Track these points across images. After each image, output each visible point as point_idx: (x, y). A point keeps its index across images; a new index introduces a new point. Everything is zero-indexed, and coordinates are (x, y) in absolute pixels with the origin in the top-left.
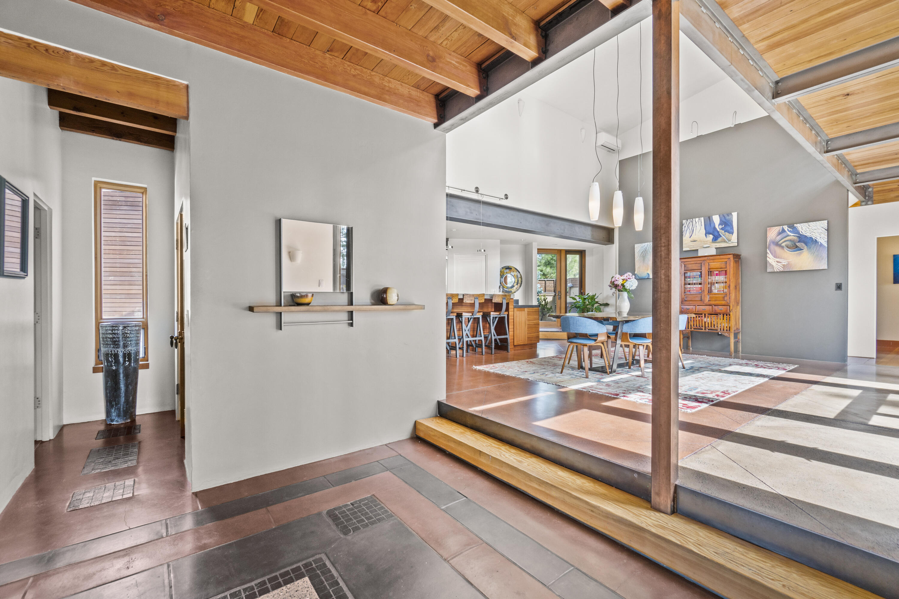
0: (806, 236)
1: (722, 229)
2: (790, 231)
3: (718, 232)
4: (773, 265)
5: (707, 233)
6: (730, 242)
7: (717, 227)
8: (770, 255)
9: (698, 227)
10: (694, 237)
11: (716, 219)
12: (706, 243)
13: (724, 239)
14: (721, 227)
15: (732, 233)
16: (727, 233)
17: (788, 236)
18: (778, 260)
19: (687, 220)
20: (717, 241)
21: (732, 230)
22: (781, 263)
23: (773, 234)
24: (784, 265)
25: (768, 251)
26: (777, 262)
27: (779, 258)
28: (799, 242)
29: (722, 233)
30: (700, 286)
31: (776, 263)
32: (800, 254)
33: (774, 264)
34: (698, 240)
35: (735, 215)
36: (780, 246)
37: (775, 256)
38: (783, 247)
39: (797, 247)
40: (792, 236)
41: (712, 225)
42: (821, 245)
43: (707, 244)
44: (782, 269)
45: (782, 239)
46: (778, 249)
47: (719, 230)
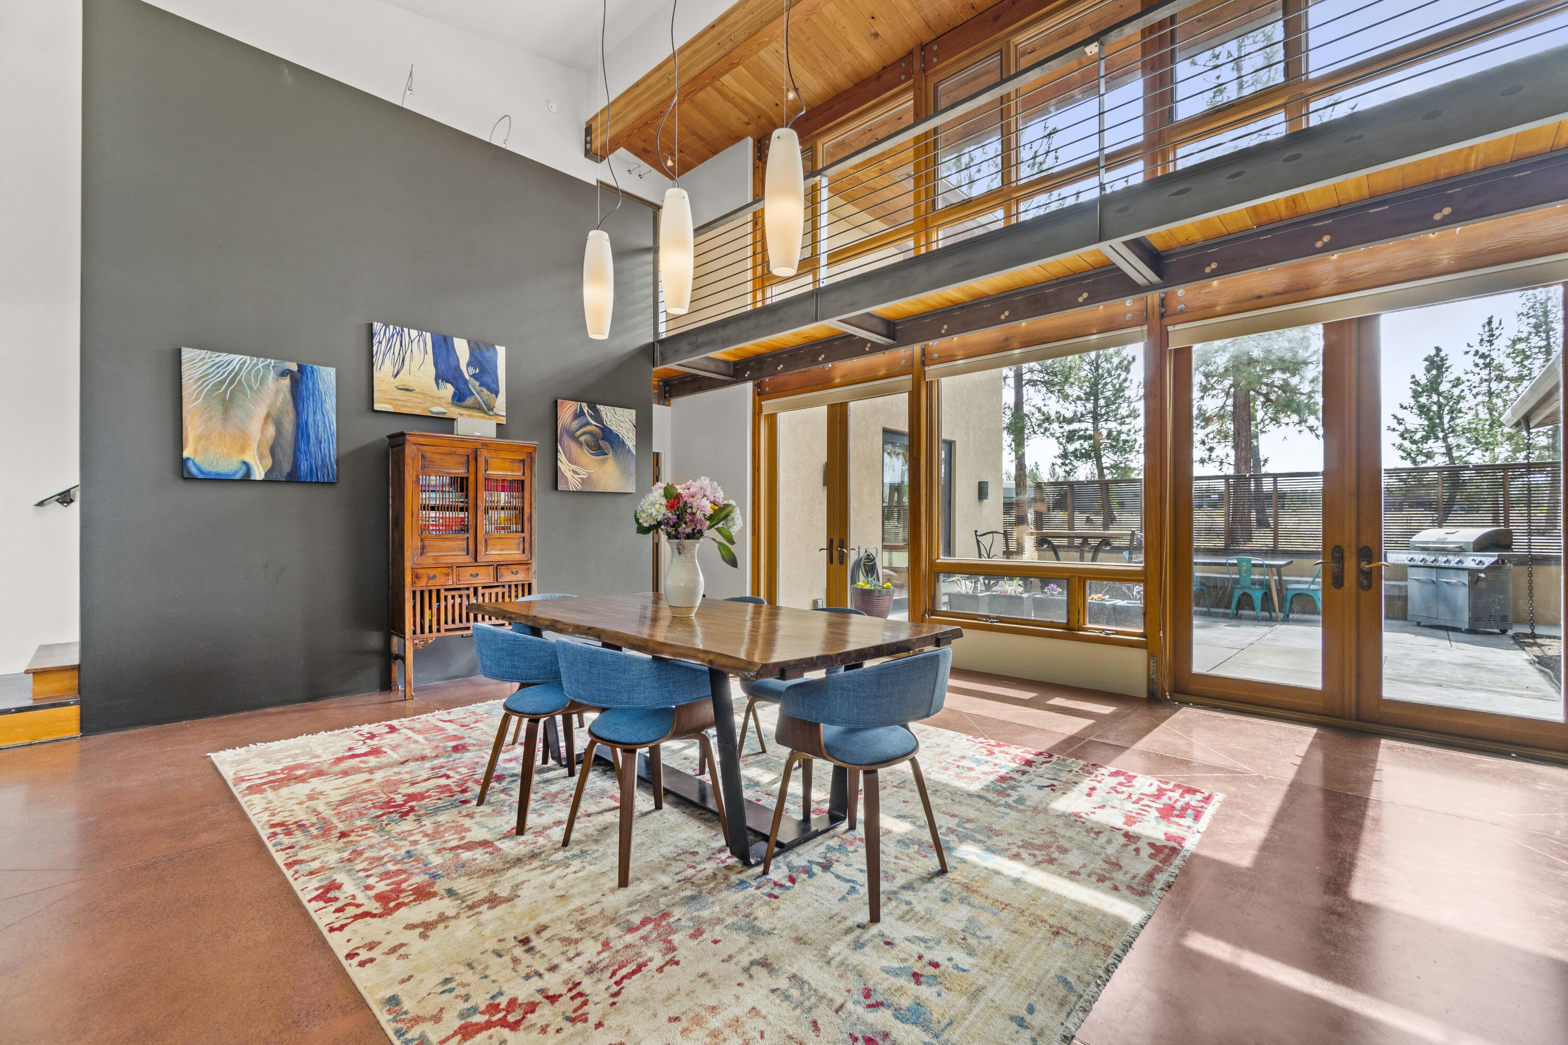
0: (611, 431)
1: (474, 376)
2: (591, 416)
3: (466, 382)
4: (566, 478)
5: (440, 377)
6: (491, 413)
7: (463, 367)
8: (562, 457)
9: (418, 355)
10: (405, 378)
11: (462, 348)
12: (436, 401)
13: (479, 403)
14: (472, 370)
15: (497, 393)
16: (485, 390)
17: (588, 424)
18: (574, 467)
19: (387, 326)
20: (464, 404)
21: (495, 387)
22: (578, 474)
23: (567, 411)
24: (582, 479)
25: (559, 448)
26: (574, 472)
27: (575, 464)
28: (602, 439)
29: (474, 386)
30: (461, 515)
31: (571, 473)
32: (604, 462)
33: (569, 475)
34: (417, 390)
35: (501, 351)
36: (576, 440)
37: (570, 460)
38: (581, 444)
39: (600, 448)
40: (593, 426)
41: (451, 359)
42: (629, 450)
43: (441, 406)
44: (580, 488)
45: (580, 428)
46: (573, 446)
47: (467, 377)
